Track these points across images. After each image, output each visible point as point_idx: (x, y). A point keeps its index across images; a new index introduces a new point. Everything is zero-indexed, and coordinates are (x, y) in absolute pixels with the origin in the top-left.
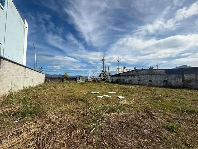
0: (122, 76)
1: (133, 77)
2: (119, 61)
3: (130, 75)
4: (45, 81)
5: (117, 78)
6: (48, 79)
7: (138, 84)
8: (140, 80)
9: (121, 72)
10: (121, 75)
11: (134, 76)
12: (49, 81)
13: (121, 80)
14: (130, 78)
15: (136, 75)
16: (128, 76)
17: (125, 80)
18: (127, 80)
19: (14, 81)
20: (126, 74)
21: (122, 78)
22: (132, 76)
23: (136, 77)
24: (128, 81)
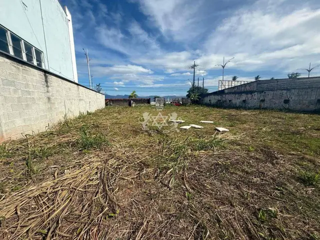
0: (227, 93)
1: (249, 95)
2: (223, 67)
3: (244, 92)
4: (106, 104)
5: (218, 97)
6: (110, 101)
7: (259, 108)
8: (263, 101)
9: (227, 87)
10: (226, 91)
11: (251, 92)
12: (111, 105)
13: (226, 101)
14: (244, 97)
15: (255, 91)
16: (241, 93)
17: (234, 102)
18: (237, 101)
19: (68, 105)
20: (236, 89)
21: (228, 97)
22: (247, 93)
23: (256, 96)
24: (240, 103)
